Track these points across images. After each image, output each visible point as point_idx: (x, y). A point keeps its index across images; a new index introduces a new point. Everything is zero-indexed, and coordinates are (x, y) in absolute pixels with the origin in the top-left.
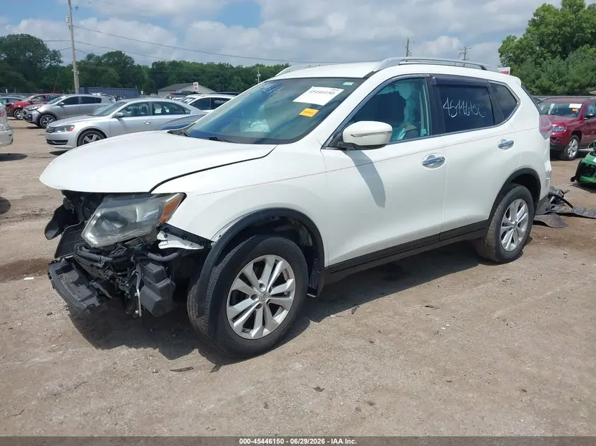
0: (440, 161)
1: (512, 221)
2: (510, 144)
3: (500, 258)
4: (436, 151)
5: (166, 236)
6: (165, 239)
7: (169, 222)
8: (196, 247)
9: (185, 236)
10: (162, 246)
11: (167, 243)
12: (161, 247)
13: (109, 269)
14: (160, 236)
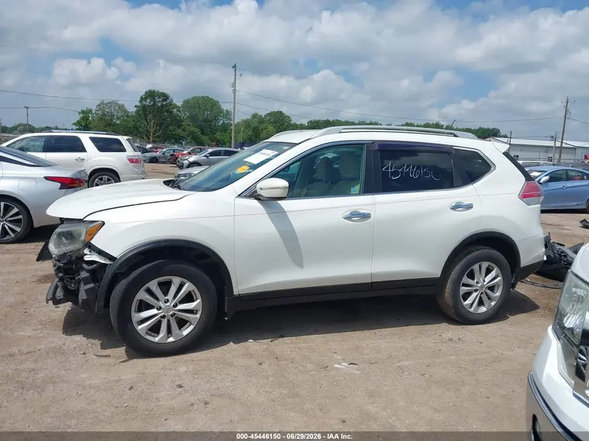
0: (366, 216)
1: (477, 283)
2: (469, 207)
3: (463, 319)
4: (361, 207)
5: (90, 252)
6: (89, 253)
7: (92, 242)
8: (108, 262)
9: (101, 253)
10: (87, 258)
11: (90, 257)
12: (85, 259)
13: (61, 272)
14: (86, 251)
